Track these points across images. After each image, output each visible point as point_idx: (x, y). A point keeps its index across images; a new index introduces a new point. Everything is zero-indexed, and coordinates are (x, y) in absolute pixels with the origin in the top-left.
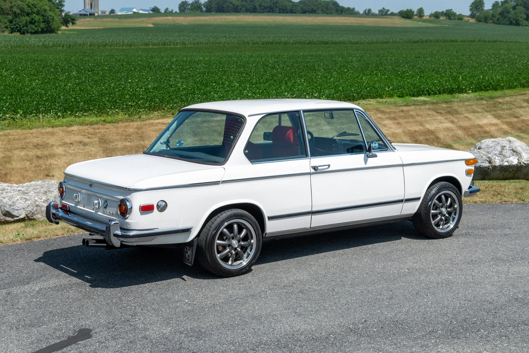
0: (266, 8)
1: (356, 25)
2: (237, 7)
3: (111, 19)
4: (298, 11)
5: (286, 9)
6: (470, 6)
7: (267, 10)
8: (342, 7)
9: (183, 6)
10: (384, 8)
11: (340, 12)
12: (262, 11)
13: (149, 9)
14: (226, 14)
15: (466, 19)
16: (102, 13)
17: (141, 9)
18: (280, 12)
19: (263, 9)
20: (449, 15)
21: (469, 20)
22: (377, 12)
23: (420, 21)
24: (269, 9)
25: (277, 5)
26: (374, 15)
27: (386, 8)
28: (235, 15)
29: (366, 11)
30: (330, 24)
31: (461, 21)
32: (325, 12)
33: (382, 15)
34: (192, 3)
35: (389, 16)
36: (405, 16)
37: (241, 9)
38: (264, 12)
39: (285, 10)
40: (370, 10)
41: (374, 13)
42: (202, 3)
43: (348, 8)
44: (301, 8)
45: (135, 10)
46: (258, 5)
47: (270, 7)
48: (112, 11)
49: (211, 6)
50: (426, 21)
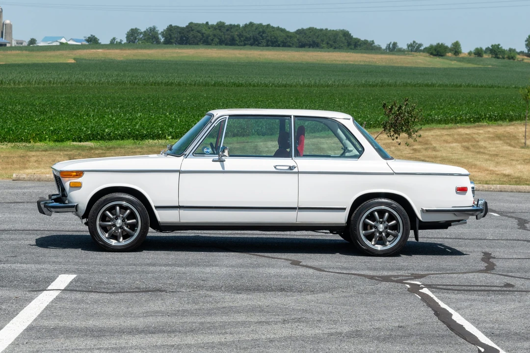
0: (247, 39)
1: (362, 63)
2: (207, 38)
3: (18, 52)
4: (293, 44)
5: (277, 41)
6: (526, 41)
7: (249, 42)
8: (356, 39)
9: (132, 35)
10: (414, 42)
11: (353, 47)
12: (242, 43)
13: (84, 39)
14: (192, 46)
15: (519, 57)
16: (17, 43)
17: (72, 39)
18: (267, 45)
19: (245, 40)
20: (495, 51)
21: (523, 60)
22: (405, 47)
23: (455, 60)
24: (252, 40)
25: (264, 35)
26: (401, 51)
27: (418, 42)
28: (194, 48)
29: (389, 45)
30: (325, 62)
31: (512, 60)
32: (331, 46)
33: (412, 51)
34: (145, 32)
35: (421, 53)
36: (435, 53)
37: (212, 40)
38: (245, 45)
39: (275, 42)
40: (395, 44)
41: (401, 48)
42: (160, 32)
43: (365, 40)
44: (298, 40)
45: (63, 41)
46: (238, 36)
47: (254, 39)
48: (33, 41)
49: (170, 35)
50: (463, 60)
